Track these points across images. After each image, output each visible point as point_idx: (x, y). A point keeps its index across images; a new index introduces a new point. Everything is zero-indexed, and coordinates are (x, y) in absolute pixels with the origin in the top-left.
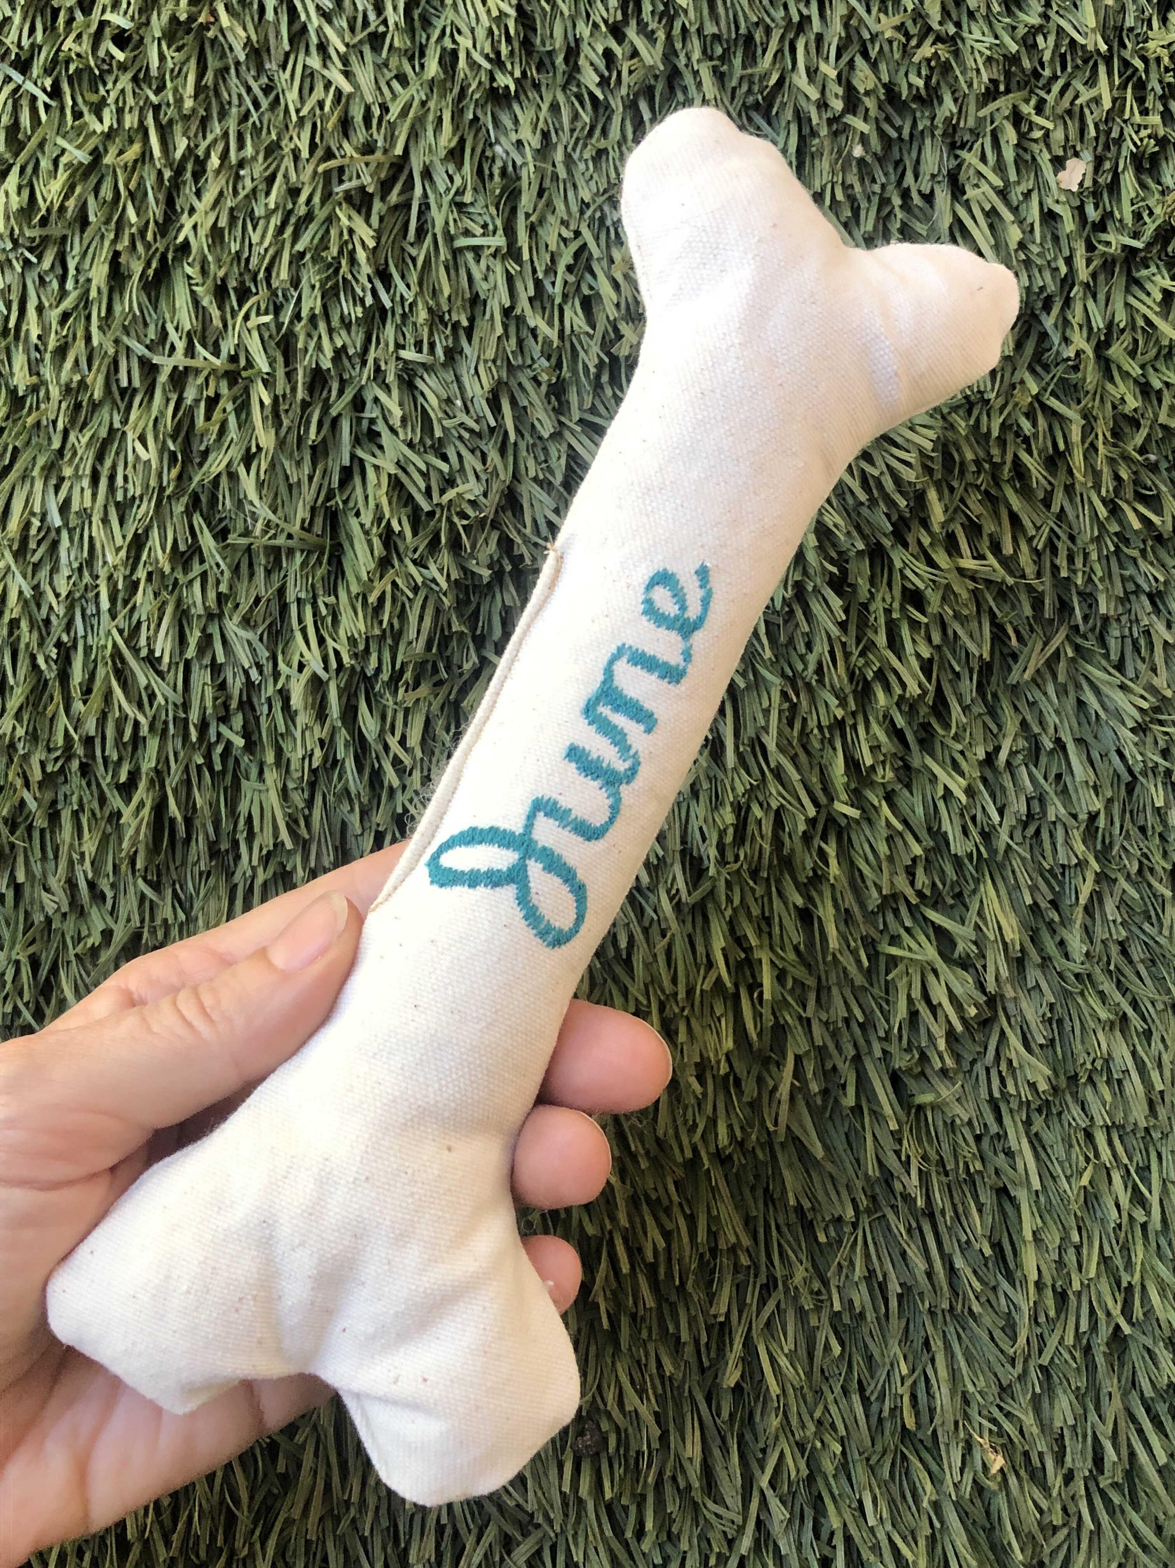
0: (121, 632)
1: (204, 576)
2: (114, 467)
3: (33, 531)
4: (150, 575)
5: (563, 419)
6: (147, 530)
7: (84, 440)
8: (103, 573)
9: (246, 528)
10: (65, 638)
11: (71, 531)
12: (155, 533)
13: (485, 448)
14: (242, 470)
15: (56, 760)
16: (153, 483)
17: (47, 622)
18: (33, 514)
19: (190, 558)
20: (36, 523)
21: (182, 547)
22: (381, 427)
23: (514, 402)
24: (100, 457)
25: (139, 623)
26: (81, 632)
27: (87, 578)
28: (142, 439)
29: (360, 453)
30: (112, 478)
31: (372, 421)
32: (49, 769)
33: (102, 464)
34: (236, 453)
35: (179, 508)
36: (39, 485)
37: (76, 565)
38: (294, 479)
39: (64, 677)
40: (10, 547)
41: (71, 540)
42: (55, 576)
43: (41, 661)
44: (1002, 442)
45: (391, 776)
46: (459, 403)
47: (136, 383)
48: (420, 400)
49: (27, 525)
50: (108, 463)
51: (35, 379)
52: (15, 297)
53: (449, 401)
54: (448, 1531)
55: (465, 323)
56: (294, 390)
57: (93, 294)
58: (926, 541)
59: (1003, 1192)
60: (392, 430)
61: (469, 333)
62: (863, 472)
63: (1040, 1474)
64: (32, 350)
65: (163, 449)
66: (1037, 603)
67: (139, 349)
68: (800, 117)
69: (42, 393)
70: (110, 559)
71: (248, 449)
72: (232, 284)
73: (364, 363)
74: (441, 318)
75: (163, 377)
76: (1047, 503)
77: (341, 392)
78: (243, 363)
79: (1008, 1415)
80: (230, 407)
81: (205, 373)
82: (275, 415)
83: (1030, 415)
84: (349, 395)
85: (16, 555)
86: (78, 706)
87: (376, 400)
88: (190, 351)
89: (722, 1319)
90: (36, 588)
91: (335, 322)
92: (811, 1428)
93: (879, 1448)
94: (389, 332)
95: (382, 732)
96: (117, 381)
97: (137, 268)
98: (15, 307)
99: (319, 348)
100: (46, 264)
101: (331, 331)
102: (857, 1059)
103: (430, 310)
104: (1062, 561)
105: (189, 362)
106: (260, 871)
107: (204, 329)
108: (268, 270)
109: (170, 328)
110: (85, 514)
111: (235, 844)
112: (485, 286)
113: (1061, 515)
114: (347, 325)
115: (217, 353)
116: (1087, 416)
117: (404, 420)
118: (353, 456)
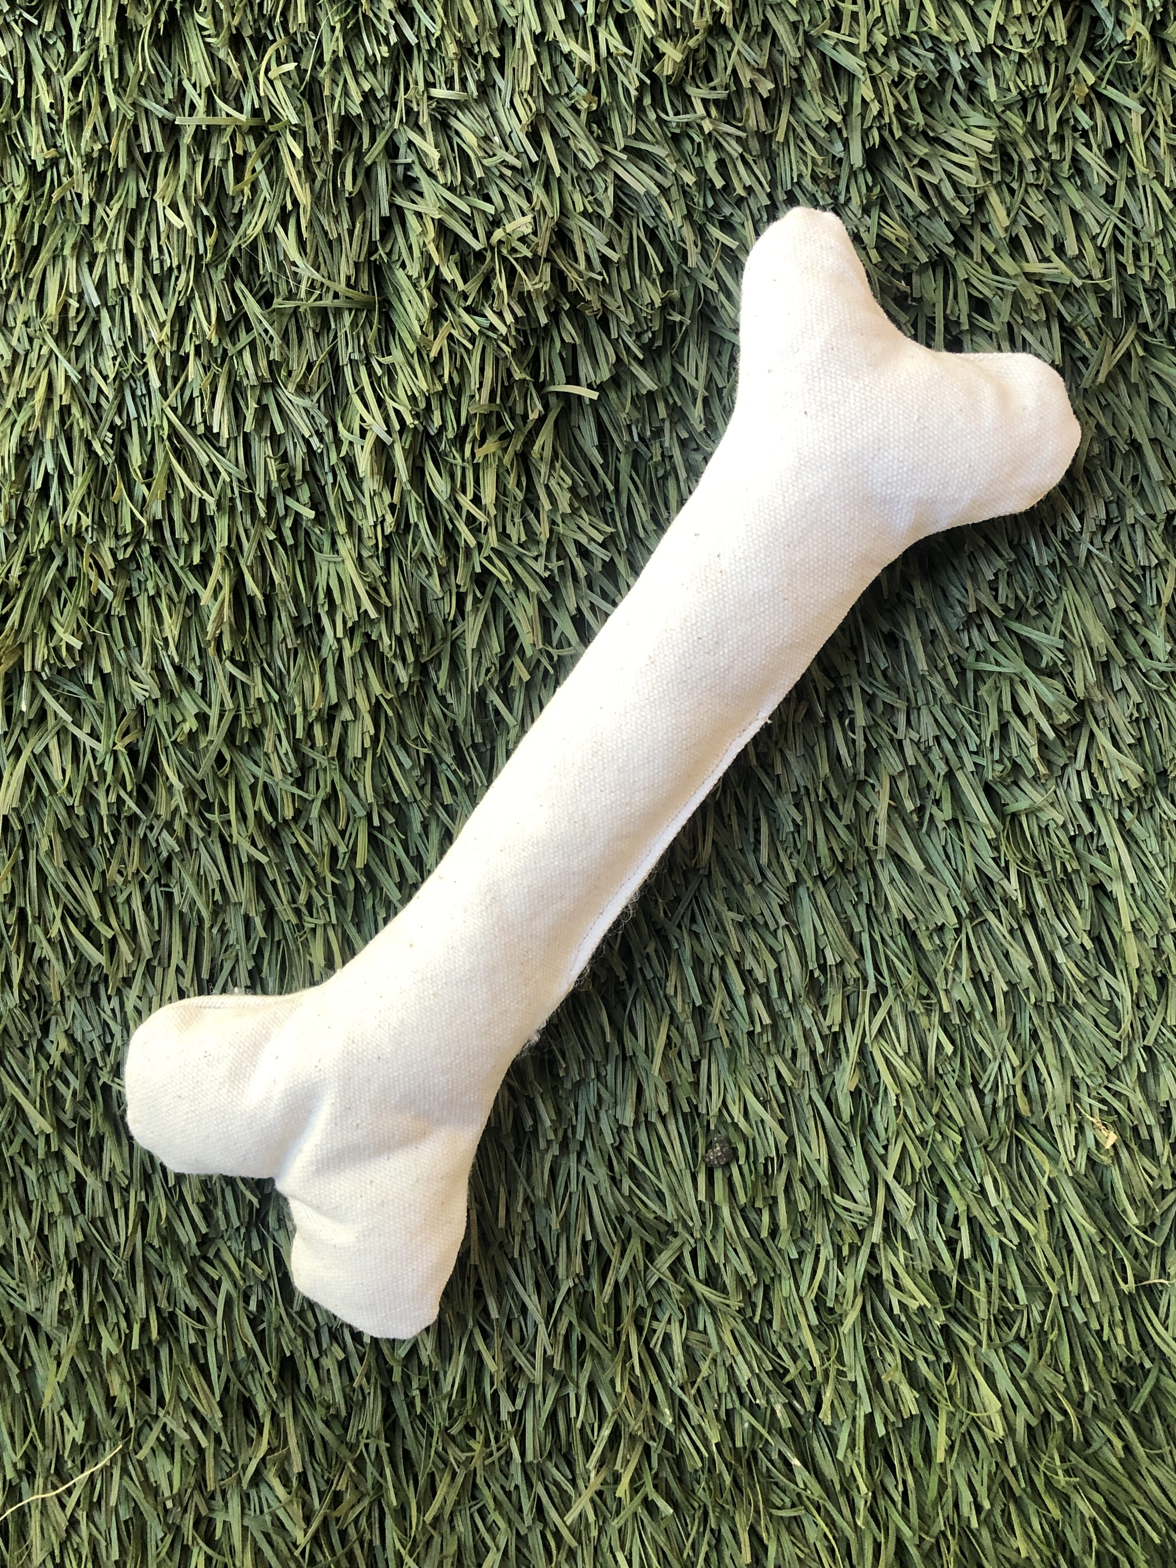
0: (174, 410)
1: (252, 345)
2: (147, 239)
3: (72, 313)
4: (197, 348)
5: (606, 147)
6: (190, 300)
7: (113, 213)
8: (149, 351)
9: (290, 291)
10: (118, 422)
11: (111, 310)
12: (197, 305)
13: (528, 186)
14: (280, 231)
15: (126, 546)
16: (189, 251)
17: (98, 406)
18: (69, 295)
19: (236, 328)
20: (74, 304)
21: (227, 317)
22: (417, 172)
23: (554, 133)
24: (131, 230)
25: (192, 399)
26: (133, 414)
27: (133, 357)
28: (174, 207)
29: (399, 201)
30: (146, 250)
31: (408, 167)
32: (120, 557)
33: (134, 237)
34: (271, 212)
35: (219, 275)
36: (71, 264)
37: (120, 345)
38: (333, 236)
39: (122, 461)
40: (50, 331)
41: (112, 319)
42: (100, 360)
43: (97, 446)
44: (1060, 138)
45: (466, 535)
46: (497, 139)
47: (160, 147)
48: (456, 139)
49: (66, 307)
50: (140, 234)
51: (53, 152)
52: (20, 65)
53: (487, 138)
54: (593, 1248)
55: (496, 54)
56: (325, 140)
57: (103, 54)
58: (990, 248)
59: (1099, 889)
60: (430, 174)
61: (501, 64)
62: (920, 180)
63: (1148, 1146)
64: (46, 120)
65: (196, 214)
66: (1105, 304)
67: (159, 111)
69: (62, 167)
70: (155, 334)
71: (284, 207)
72: (247, 32)
73: (394, 106)
74: (470, 51)
75: (186, 139)
76: (1109, 197)
77: (373, 140)
78: (267, 116)
79: (1116, 1094)
80: (259, 166)
81: (229, 131)
82: (308, 171)
83: (1087, 106)
84: (382, 139)
85: (57, 340)
86: (141, 489)
87: (410, 144)
88: (211, 109)
89: (836, 1029)
90: (82, 371)
91: (361, 65)
92: (932, 1123)
93: (996, 1135)
94: (418, 70)
95: (453, 490)
96: (140, 146)
97: (146, 22)
98: (21, 75)
99: (346, 93)
100: (49, 26)
101: (356, 74)
102: (950, 776)
103: (459, 43)
104: (1127, 259)
105: (211, 120)
106: (346, 643)
107: (223, 84)
108: (284, 14)
109: (187, 85)
110: (123, 290)
111: (318, 618)
112: (513, 13)
113: (1125, 211)
114: (372, 66)
115: (240, 109)
116: (1145, 102)
117: (442, 162)
118: (392, 205)
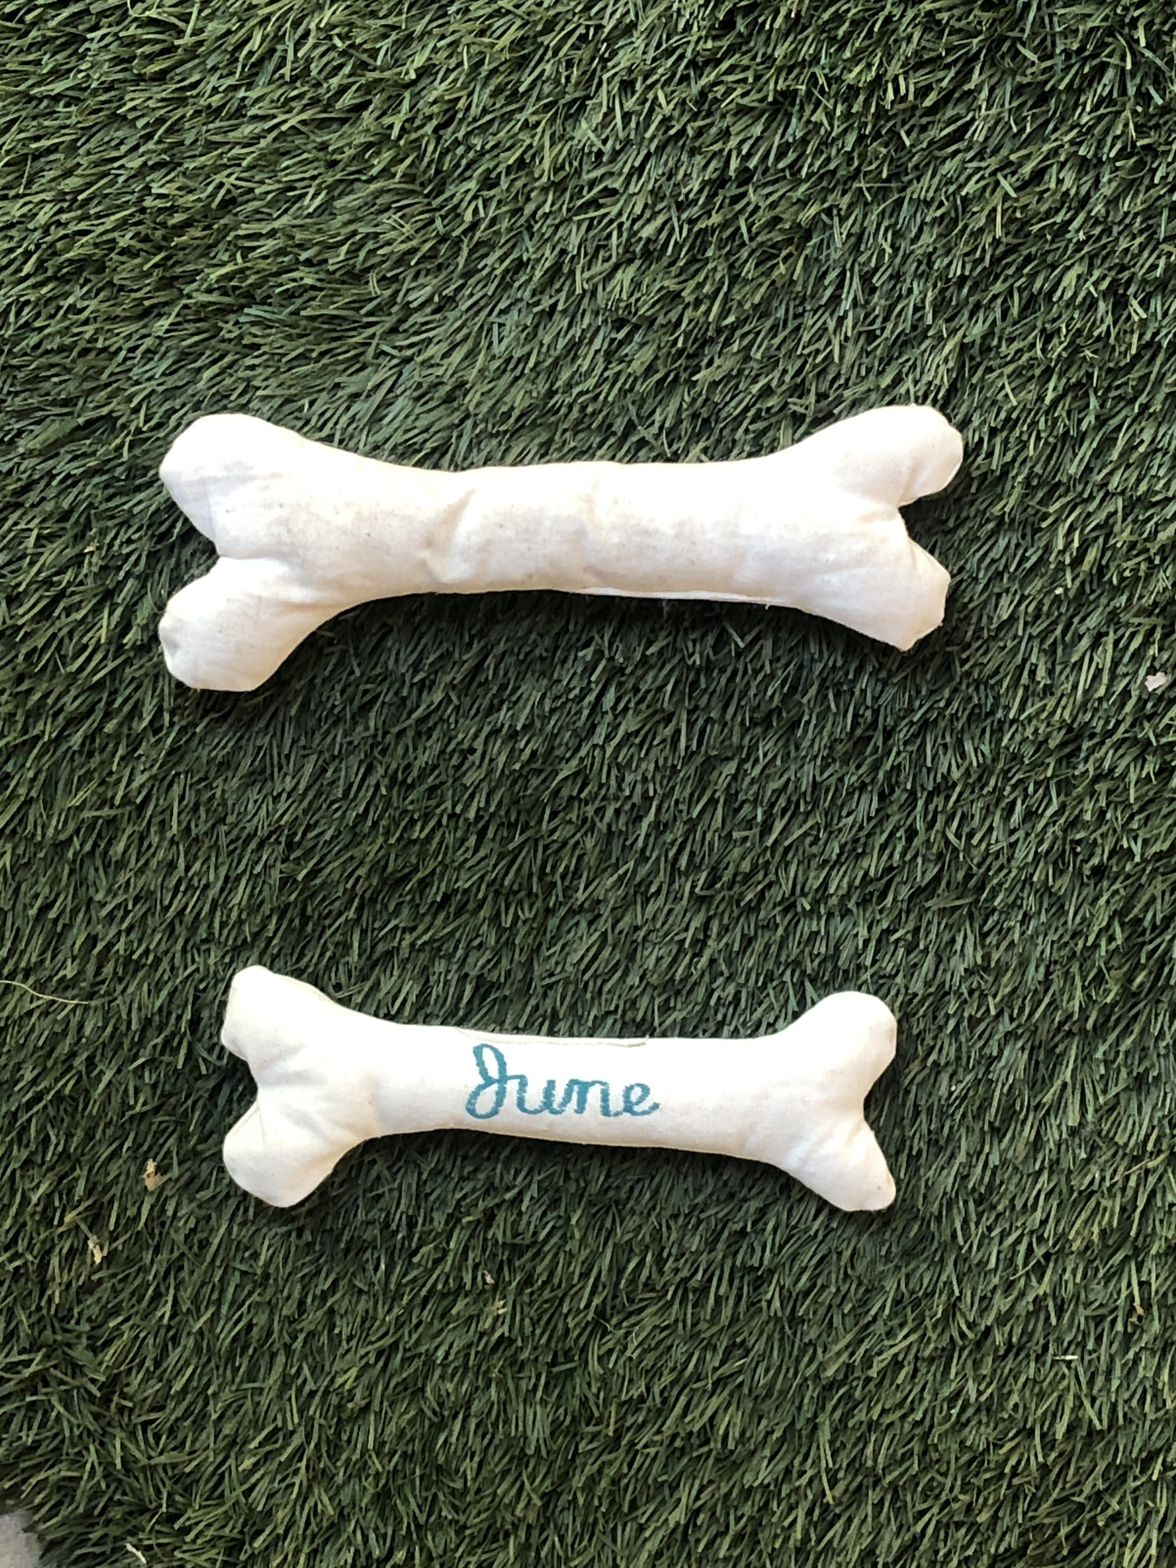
68: (1047, 549)
